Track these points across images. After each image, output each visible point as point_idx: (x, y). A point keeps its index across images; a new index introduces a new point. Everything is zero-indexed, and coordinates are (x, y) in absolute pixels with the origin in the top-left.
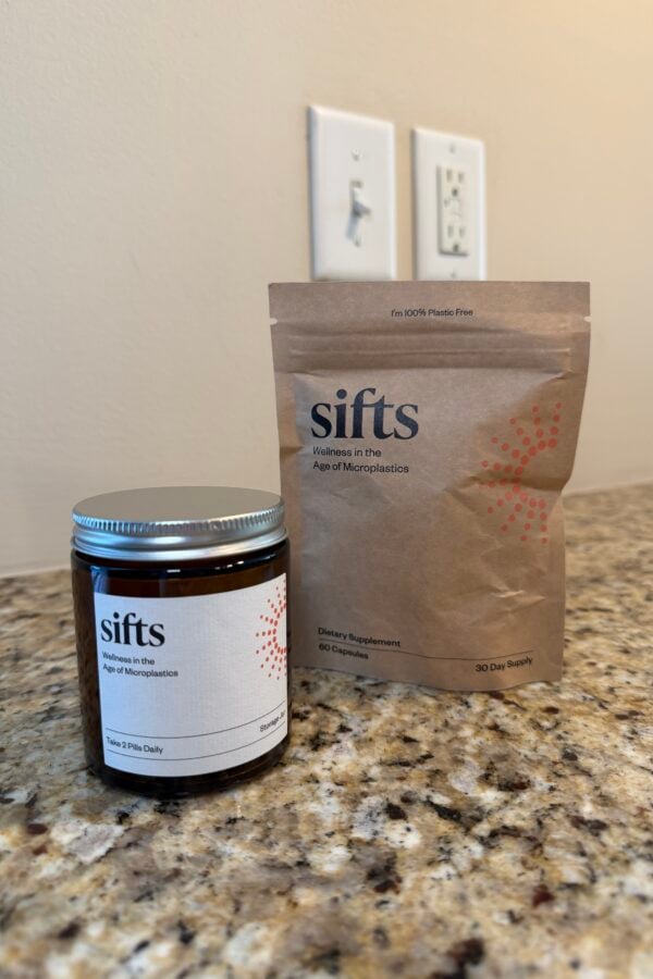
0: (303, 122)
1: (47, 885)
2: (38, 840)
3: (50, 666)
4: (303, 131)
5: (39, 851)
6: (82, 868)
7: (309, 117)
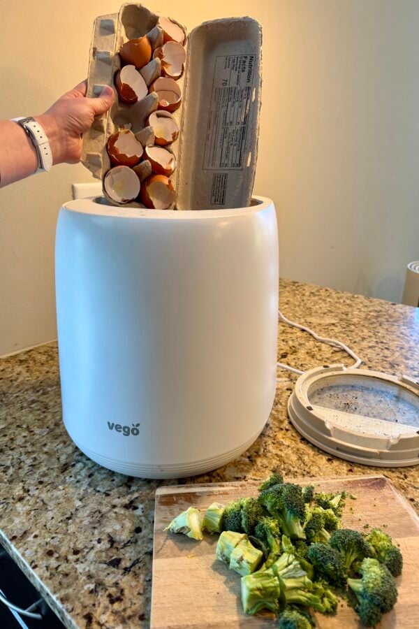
0: (71, 190)
1: (37, 439)
2: (33, 433)
3: (15, 395)
4: (72, 194)
5: (34, 435)
6: (43, 436)
7: (73, 188)
